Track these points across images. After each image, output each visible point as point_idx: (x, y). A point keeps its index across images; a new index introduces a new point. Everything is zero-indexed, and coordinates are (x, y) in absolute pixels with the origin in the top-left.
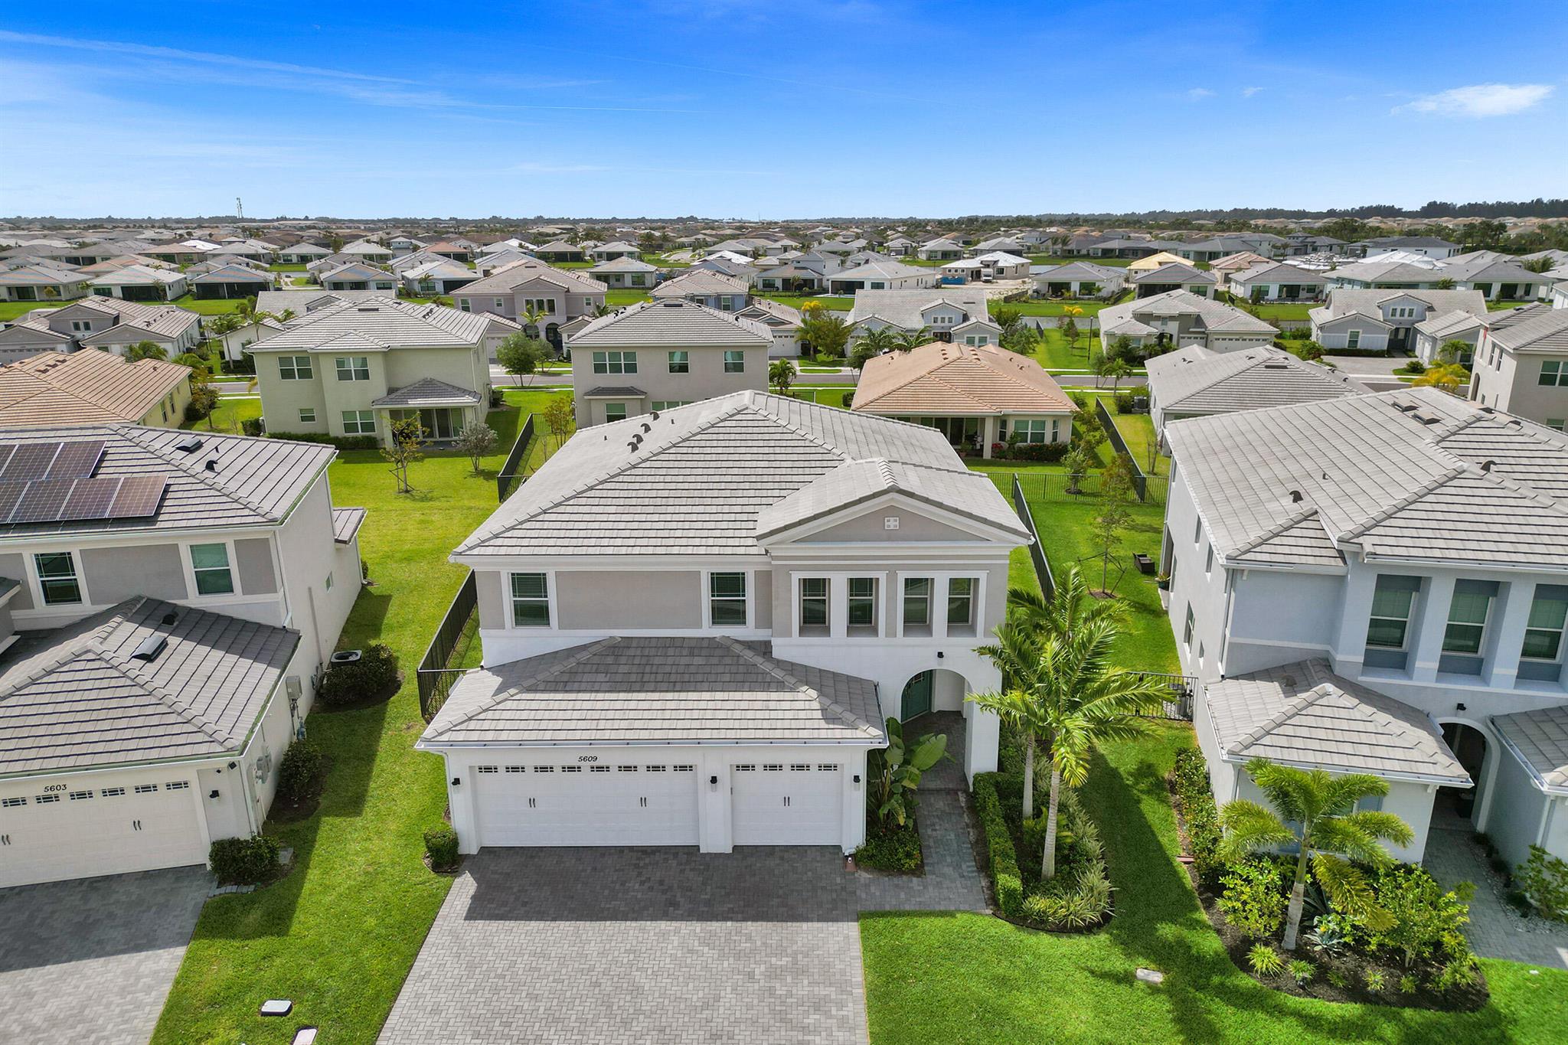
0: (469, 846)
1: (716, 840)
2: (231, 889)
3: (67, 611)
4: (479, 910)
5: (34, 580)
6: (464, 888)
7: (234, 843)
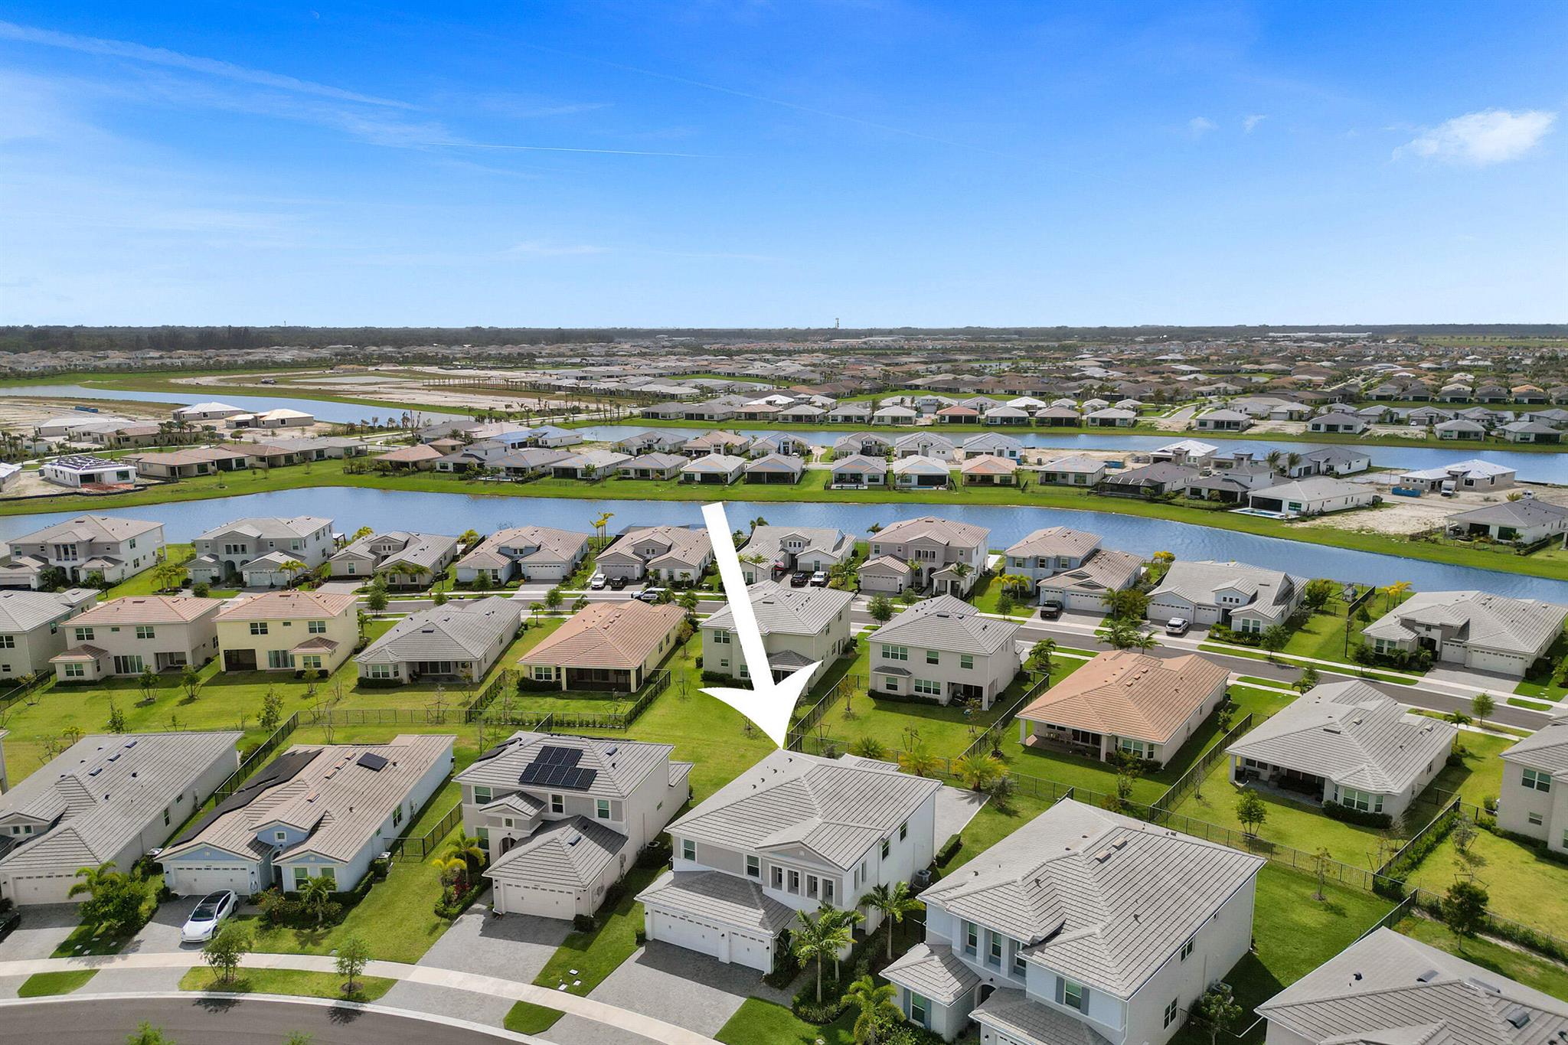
0: (649, 937)
1: (724, 958)
2: (577, 931)
3: (558, 816)
4: (641, 961)
5: (550, 803)
6: (642, 950)
7: (581, 916)
